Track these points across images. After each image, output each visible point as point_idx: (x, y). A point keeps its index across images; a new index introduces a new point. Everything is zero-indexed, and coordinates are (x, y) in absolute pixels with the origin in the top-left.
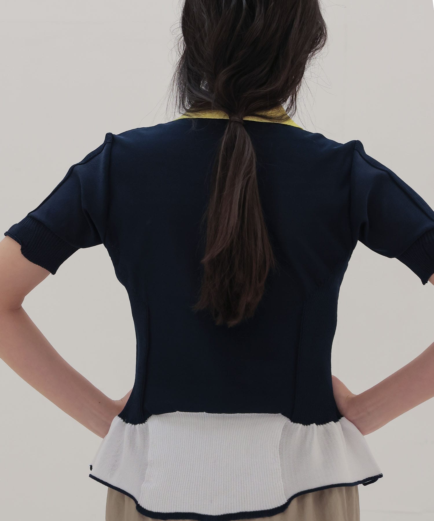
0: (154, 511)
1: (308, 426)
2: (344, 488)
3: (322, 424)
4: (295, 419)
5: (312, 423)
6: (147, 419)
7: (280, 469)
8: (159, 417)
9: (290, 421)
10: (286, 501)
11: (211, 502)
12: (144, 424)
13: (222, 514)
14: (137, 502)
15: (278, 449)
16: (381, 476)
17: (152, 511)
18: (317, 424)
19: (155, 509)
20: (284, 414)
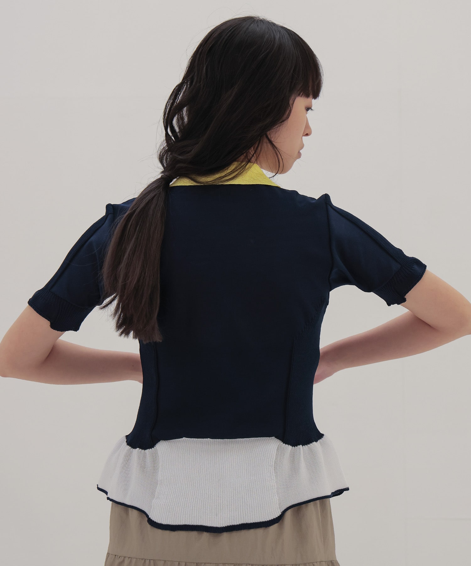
0: (164, 524)
1: (296, 447)
2: (318, 501)
3: (306, 444)
4: (286, 441)
5: (299, 445)
6: (155, 444)
7: (275, 485)
8: (167, 443)
9: (282, 443)
10: (280, 514)
11: (216, 515)
12: (153, 449)
13: (226, 525)
14: (149, 516)
15: (273, 468)
16: (347, 489)
17: (162, 523)
18: (303, 445)
19: (164, 523)
20: (277, 437)
